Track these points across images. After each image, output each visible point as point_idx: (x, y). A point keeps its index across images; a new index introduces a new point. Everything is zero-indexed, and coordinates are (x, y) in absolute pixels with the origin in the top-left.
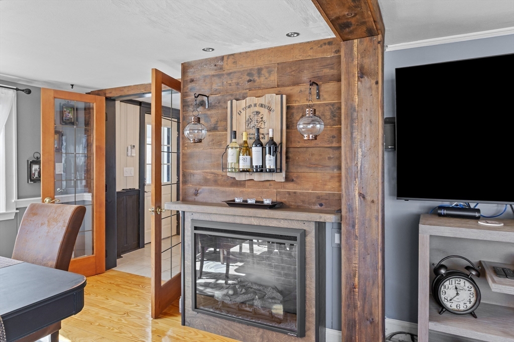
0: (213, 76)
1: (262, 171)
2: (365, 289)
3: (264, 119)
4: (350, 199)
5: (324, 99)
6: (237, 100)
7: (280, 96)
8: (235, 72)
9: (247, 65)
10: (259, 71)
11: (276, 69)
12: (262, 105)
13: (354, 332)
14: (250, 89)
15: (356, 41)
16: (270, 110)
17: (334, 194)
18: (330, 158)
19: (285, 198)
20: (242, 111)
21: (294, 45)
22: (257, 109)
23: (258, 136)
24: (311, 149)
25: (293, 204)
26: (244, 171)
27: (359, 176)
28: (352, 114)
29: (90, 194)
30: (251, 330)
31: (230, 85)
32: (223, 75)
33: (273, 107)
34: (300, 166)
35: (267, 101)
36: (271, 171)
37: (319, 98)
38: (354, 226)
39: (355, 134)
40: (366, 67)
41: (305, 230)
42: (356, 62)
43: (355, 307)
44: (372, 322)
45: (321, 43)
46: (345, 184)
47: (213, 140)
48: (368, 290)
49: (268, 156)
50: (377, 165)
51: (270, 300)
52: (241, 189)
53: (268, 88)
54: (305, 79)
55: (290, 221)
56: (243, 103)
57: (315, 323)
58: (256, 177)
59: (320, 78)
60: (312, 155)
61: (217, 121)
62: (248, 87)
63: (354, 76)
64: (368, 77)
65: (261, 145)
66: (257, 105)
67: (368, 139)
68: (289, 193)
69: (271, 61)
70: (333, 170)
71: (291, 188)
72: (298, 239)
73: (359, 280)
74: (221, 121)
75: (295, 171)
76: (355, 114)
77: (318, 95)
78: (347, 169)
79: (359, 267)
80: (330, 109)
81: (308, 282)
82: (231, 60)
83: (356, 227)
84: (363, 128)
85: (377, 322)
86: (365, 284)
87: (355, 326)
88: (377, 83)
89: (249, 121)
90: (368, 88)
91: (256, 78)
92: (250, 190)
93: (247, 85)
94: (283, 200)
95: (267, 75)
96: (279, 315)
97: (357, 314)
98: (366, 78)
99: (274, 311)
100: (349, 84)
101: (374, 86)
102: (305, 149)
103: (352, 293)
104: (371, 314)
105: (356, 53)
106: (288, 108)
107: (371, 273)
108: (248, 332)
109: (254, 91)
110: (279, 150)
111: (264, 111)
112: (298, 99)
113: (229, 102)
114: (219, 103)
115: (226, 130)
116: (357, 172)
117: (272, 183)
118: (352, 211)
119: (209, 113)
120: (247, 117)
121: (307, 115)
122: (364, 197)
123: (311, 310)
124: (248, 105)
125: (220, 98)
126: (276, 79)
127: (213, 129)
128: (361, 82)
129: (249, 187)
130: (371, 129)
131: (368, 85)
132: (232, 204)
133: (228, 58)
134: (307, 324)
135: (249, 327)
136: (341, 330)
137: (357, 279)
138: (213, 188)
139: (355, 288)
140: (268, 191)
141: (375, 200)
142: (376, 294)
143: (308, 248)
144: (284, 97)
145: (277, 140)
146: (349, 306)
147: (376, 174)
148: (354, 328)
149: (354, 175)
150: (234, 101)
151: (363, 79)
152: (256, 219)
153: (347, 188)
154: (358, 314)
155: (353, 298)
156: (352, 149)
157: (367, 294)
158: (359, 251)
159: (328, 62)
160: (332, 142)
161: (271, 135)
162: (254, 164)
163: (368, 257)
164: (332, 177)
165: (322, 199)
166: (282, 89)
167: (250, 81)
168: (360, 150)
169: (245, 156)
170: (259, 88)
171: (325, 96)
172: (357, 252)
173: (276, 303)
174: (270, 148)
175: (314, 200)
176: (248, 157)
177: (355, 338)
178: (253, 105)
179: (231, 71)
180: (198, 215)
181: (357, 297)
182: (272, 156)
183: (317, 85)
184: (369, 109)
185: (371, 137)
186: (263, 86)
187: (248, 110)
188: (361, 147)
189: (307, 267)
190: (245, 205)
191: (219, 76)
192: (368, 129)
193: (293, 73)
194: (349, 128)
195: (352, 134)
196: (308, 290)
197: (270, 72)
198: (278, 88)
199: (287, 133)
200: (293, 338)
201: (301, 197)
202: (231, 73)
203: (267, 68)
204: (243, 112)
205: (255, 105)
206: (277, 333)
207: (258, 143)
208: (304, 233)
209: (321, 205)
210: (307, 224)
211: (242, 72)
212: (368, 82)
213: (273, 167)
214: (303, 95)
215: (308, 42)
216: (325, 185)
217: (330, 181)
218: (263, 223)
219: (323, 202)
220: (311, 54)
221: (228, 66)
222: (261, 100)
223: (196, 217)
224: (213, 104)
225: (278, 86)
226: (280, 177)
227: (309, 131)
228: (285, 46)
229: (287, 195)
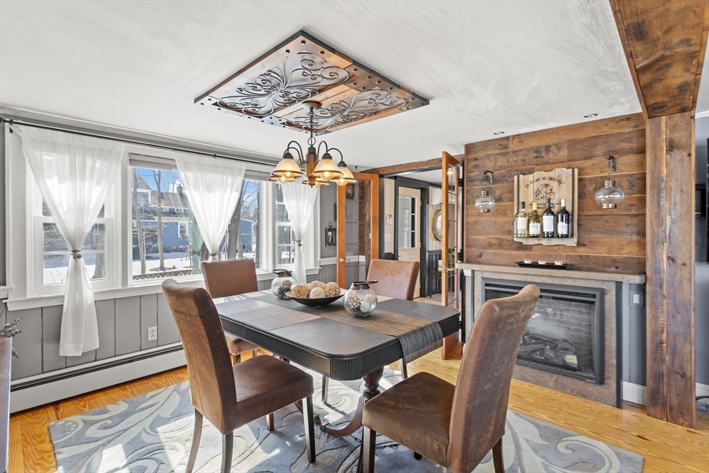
0: (498, 154)
1: (553, 237)
2: (675, 345)
3: (553, 191)
4: (657, 261)
5: (621, 171)
6: (524, 174)
7: (571, 170)
8: (521, 150)
9: (535, 143)
10: (548, 148)
11: (566, 145)
12: (551, 179)
13: (661, 383)
14: (537, 165)
15: (664, 118)
16: (560, 182)
17: (632, 258)
18: (627, 225)
19: (576, 261)
20: (529, 184)
21: (586, 122)
22: (545, 182)
23: (549, 205)
24: (606, 217)
25: (584, 266)
26: (534, 237)
27: (667, 241)
28: (659, 184)
29: (364, 257)
30: (544, 374)
31: (516, 161)
32: (508, 153)
33: (564, 180)
34: (592, 232)
35: (557, 175)
36: (563, 236)
37: (615, 170)
38: (661, 287)
39: (662, 203)
40: (676, 140)
41: (604, 289)
42: (664, 137)
43: (663, 361)
44: (683, 376)
45: (619, 119)
46: (651, 248)
47: (498, 210)
48: (679, 346)
49: (560, 224)
50: (689, 231)
51: (562, 351)
52: (528, 253)
53: (558, 163)
54: (599, 153)
55: (587, 281)
56: (531, 177)
57: (615, 373)
58: (545, 242)
59: (616, 152)
60: (607, 222)
61: (502, 194)
62: (535, 163)
63: (661, 149)
64: (678, 150)
65: (553, 213)
66: (546, 179)
67: (678, 206)
68: (580, 256)
69: (559, 139)
70: (631, 235)
71: (582, 251)
72: (598, 296)
73: (667, 336)
74: (506, 193)
75: (586, 236)
76: (663, 185)
77: (614, 167)
78: (652, 235)
79: (667, 325)
80: (628, 179)
81: (607, 336)
82: (516, 140)
83: (664, 287)
84: (673, 197)
85: (689, 376)
86: (675, 340)
87: (663, 379)
88: (689, 155)
89: (537, 193)
90: (679, 160)
91: (543, 154)
92: (537, 253)
93: (535, 161)
94: (573, 263)
95: (556, 152)
96: (573, 364)
97: (665, 368)
98: (676, 151)
99: (567, 361)
100: (656, 158)
101: (686, 158)
102: (598, 217)
103: (659, 348)
104: (682, 368)
105: (664, 129)
106: (579, 180)
107: (681, 330)
108: (540, 377)
109: (542, 166)
110: (570, 217)
111: (554, 184)
112: (591, 172)
113: (516, 177)
114: (504, 178)
115: (513, 201)
116: (665, 237)
117: (561, 247)
118: (659, 272)
119: (493, 186)
120: (535, 190)
121: (607, 187)
122: (673, 260)
123: (611, 360)
124: (535, 179)
125: (505, 173)
126: (566, 155)
127: (498, 200)
128: (670, 154)
129: (536, 250)
130: (681, 198)
131: (678, 157)
132: (522, 265)
133: (513, 138)
134: (606, 373)
135: (542, 372)
136: (645, 385)
137: (665, 335)
138: (498, 251)
139: (663, 343)
140: (557, 255)
141: (687, 262)
142: (688, 351)
143: (607, 305)
144: (576, 170)
145: (569, 209)
146: (655, 360)
147: (687, 239)
148: (661, 381)
149: (661, 240)
150: (521, 176)
151: (672, 153)
152: (549, 279)
153: (653, 251)
154: (667, 368)
155: (661, 353)
156: (659, 216)
157: (678, 351)
158: (667, 309)
159: (626, 136)
160: (630, 210)
161: (563, 205)
162: (545, 230)
163: (679, 317)
164: (630, 242)
165: (618, 262)
166: (573, 164)
167: (537, 157)
168: (668, 217)
169: (536, 224)
170: (547, 163)
171: (622, 168)
172: (665, 310)
173: (568, 354)
174: (562, 217)
175: (608, 263)
176: (539, 224)
177: (663, 390)
178: (541, 179)
179: (516, 149)
180: (488, 274)
181: (665, 352)
182: (564, 223)
183: (613, 158)
184: (679, 179)
185: (682, 205)
186: (551, 161)
187: (536, 183)
188: (670, 215)
189: (606, 322)
190: (535, 265)
191: (504, 154)
192: (678, 198)
193: (585, 148)
194: (655, 197)
195: (659, 202)
196: (607, 342)
197: (559, 149)
198: (568, 163)
199: (579, 202)
200: (591, 385)
201: (594, 260)
202: (516, 151)
203: (556, 145)
204: (531, 186)
205: (544, 179)
206: (573, 379)
207: (549, 211)
208: (603, 292)
209: (617, 268)
210: (606, 283)
211: (528, 150)
212: (678, 154)
213: (565, 232)
214: (597, 168)
215: (602, 120)
216: (622, 249)
217: (627, 246)
218: (557, 282)
219: (618, 265)
220: (605, 130)
221: (513, 146)
222: (551, 174)
223: (486, 275)
224: (498, 178)
225: (568, 161)
226: (572, 242)
227: (609, 201)
228: (576, 124)
229: (578, 258)
